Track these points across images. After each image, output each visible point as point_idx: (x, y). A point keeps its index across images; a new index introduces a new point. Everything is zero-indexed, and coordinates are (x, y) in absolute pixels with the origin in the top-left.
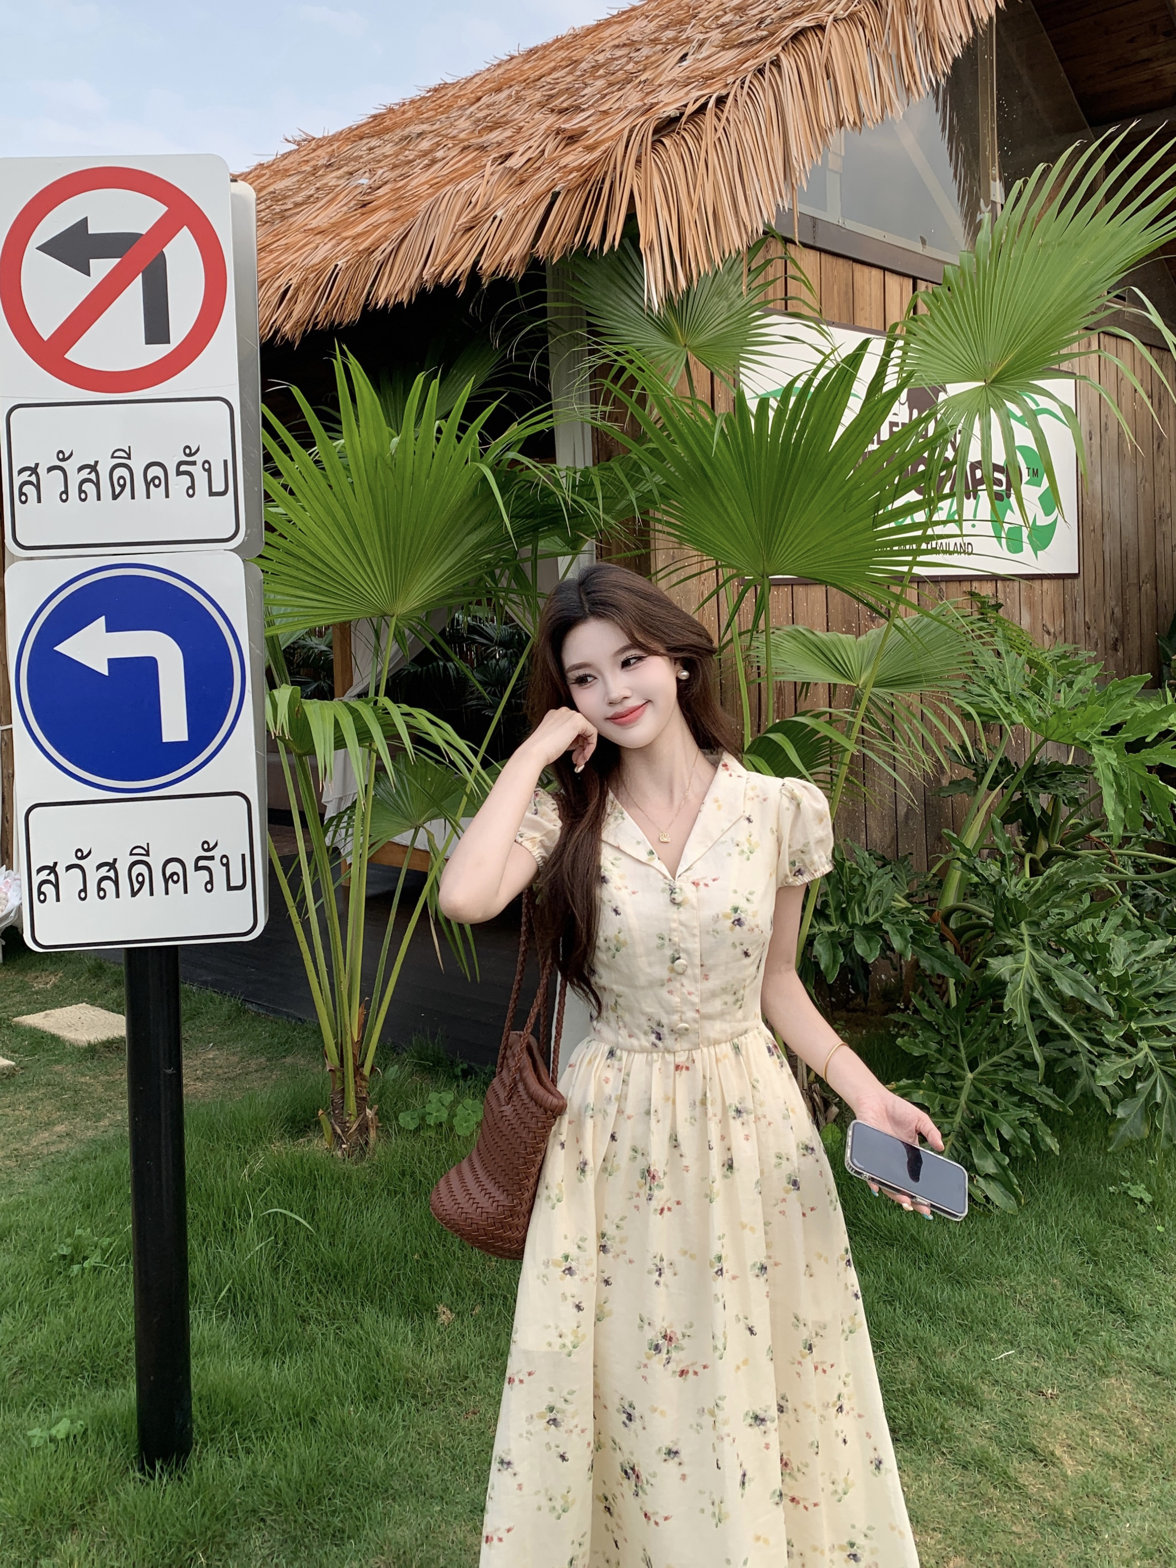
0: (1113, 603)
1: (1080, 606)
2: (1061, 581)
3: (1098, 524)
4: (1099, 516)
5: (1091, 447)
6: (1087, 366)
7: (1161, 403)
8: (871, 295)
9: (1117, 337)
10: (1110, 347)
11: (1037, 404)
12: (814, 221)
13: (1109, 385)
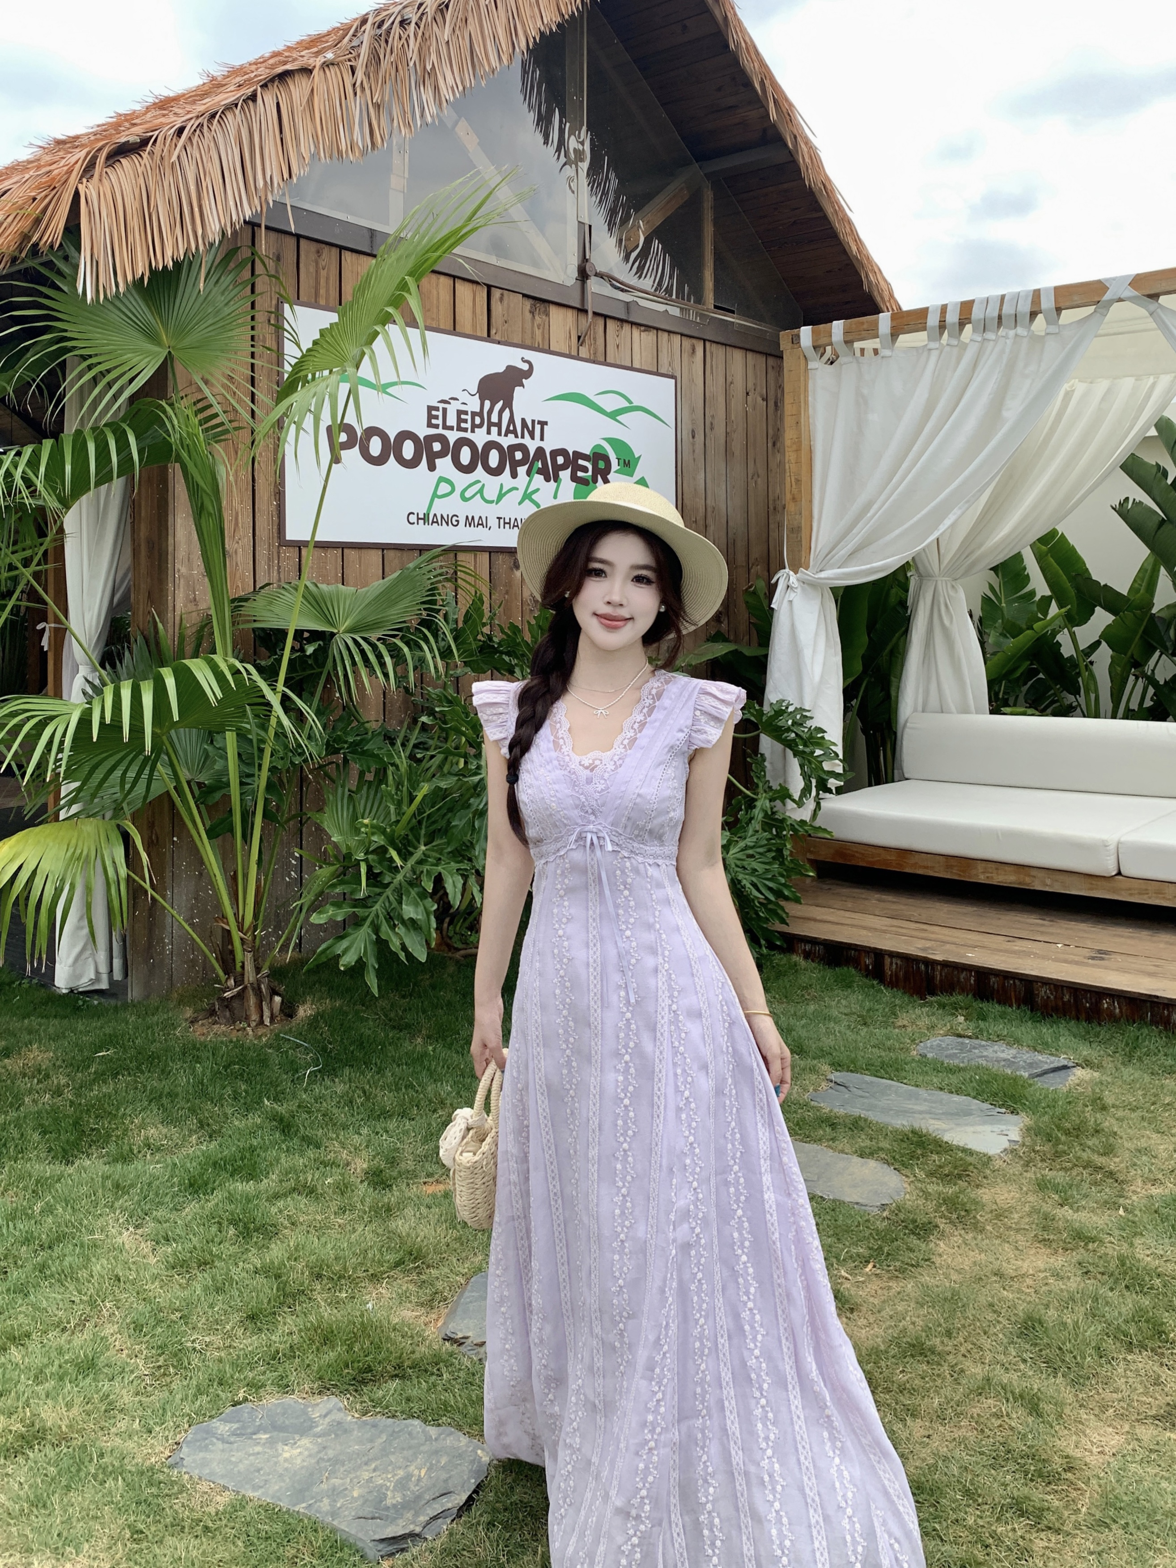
3: (701, 515)
5: (693, 444)
6: (690, 370)
7: (778, 405)
8: (438, 298)
9: (726, 345)
10: (718, 352)
11: (630, 402)
12: (372, 233)
13: (716, 387)
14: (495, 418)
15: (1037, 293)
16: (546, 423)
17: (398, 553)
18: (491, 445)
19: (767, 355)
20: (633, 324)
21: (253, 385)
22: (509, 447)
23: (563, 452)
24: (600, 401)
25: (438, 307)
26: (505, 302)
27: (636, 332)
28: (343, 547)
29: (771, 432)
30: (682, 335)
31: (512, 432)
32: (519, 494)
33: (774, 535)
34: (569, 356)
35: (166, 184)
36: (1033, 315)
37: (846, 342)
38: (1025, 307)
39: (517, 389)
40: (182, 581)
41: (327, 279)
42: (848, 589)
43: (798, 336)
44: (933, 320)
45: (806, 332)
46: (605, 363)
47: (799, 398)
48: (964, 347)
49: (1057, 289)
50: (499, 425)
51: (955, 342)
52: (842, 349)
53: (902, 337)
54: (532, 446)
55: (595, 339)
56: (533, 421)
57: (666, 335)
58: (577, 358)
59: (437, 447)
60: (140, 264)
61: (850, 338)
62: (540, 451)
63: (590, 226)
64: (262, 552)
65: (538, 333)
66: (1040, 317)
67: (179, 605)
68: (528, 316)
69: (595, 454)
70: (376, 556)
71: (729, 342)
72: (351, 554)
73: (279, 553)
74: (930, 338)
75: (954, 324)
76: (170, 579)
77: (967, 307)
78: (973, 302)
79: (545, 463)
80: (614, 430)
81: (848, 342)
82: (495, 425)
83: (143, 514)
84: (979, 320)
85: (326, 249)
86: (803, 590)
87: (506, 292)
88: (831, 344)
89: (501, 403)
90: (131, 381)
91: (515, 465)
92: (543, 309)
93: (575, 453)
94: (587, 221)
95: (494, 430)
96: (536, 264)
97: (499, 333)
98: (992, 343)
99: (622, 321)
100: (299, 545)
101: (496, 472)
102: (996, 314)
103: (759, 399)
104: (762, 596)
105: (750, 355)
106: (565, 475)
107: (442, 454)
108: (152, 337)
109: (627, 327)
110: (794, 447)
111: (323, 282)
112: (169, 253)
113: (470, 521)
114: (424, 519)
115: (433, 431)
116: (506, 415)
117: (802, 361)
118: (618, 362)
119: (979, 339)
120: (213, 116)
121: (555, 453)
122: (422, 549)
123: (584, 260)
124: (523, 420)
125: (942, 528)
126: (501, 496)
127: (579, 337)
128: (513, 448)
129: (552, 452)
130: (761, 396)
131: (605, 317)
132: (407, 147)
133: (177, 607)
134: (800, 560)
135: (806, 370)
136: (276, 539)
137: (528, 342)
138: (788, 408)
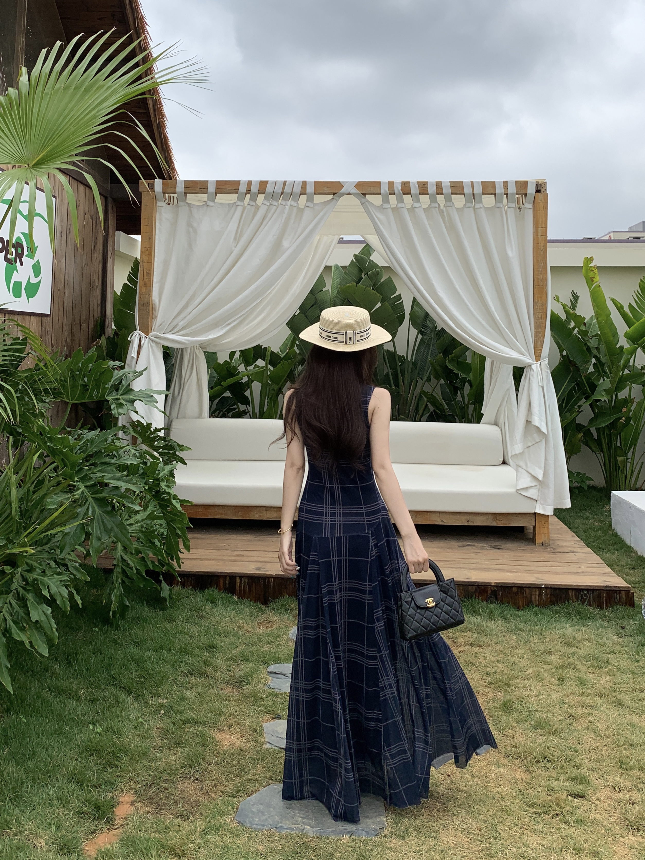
0: (67, 334)
1: (50, 334)
2: (41, 318)
3: (62, 286)
4: (63, 282)
5: (61, 241)
6: (62, 194)
7: (97, 223)
38: (298, 190)
43: (154, 184)
44: (242, 189)
48: (258, 208)
52: (181, 197)
77: (263, 184)
78: (267, 182)
98: (275, 207)
117: (155, 200)
119: (268, 204)
130: (91, 216)
134: (148, 326)
138: (143, 228)
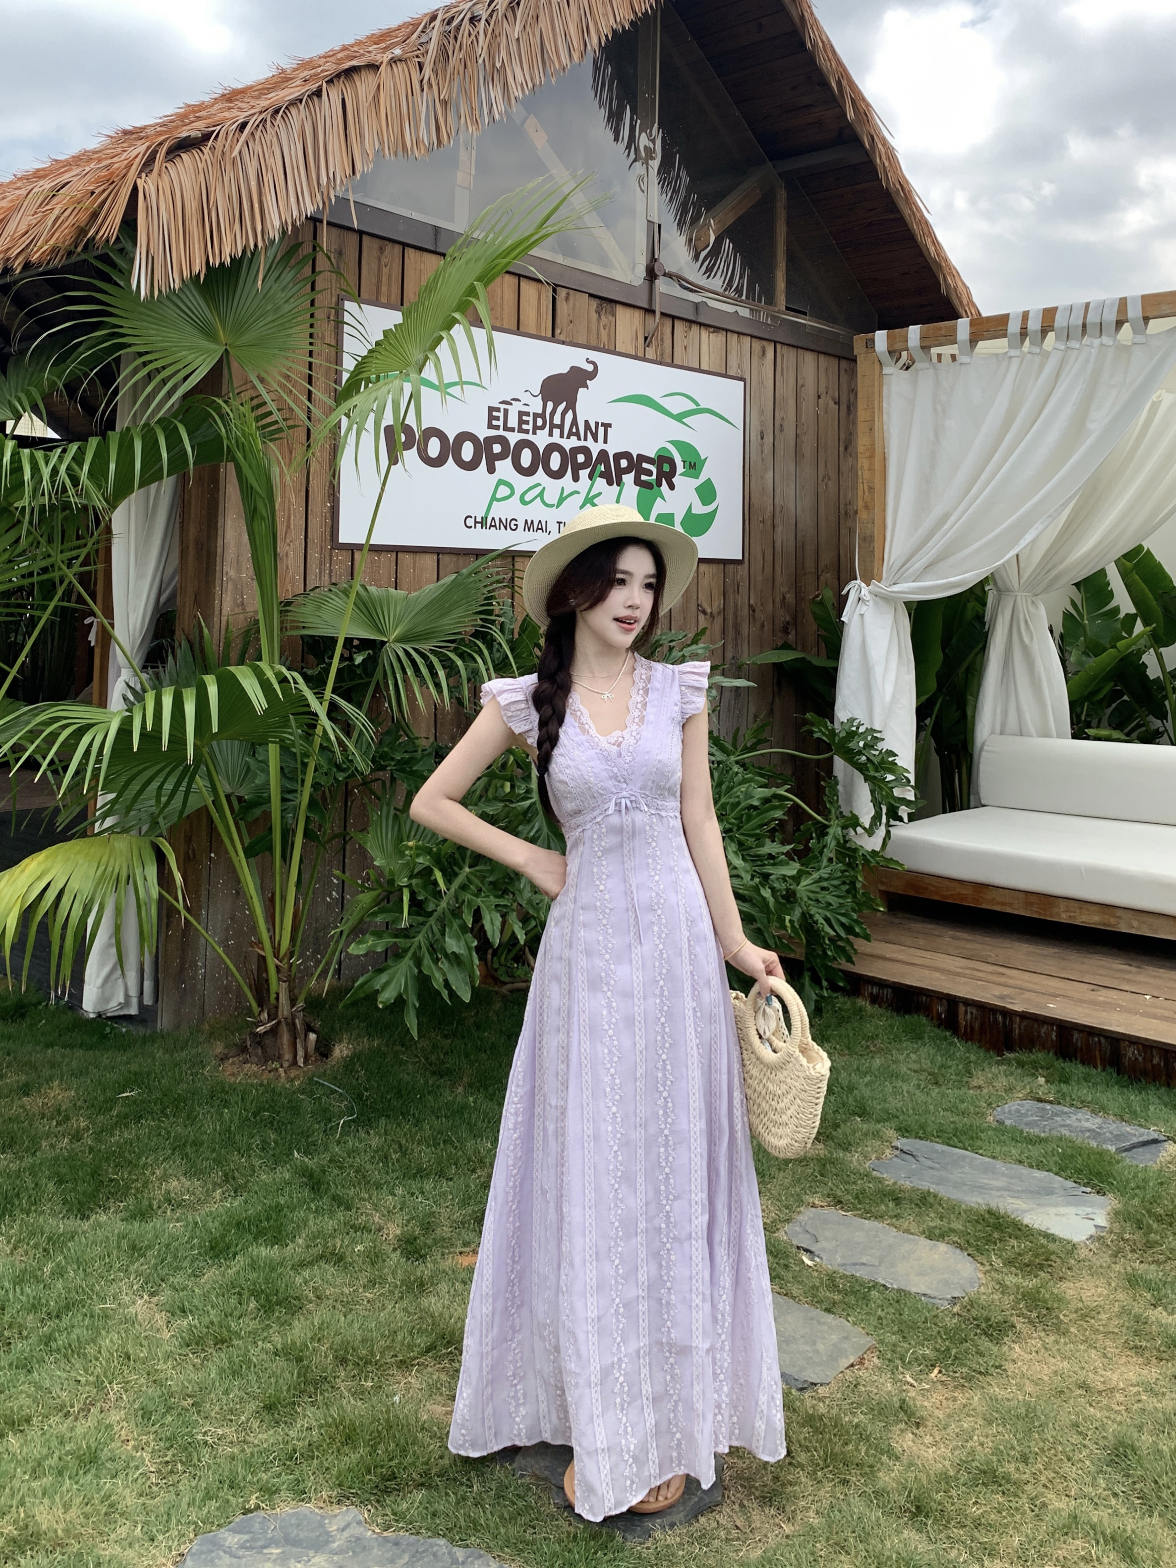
0: (784, 589)
1: (744, 589)
2: (722, 566)
3: (768, 514)
4: (770, 509)
5: (762, 446)
6: (760, 372)
7: (851, 408)
8: (502, 298)
9: (797, 347)
10: (789, 356)
11: (697, 404)
12: (437, 230)
13: (787, 390)
14: (557, 420)
15: (1123, 302)
16: (610, 425)
17: (454, 558)
18: (552, 447)
19: (840, 358)
20: (701, 325)
21: (310, 383)
22: (571, 449)
23: (627, 455)
24: (665, 403)
25: (502, 306)
26: (571, 301)
27: (705, 334)
28: (397, 550)
29: (842, 436)
30: (752, 336)
31: (574, 434)
32: (579, 499)
33: (845, 541)
34: (635, 357)
35: (226, 179)
36: (1119, 324)
37: (923, 348)
38: (1111, 316)
39: (581, 390)
40: (230, 584)
41: (390, 276)
42: (922, 604)
43: (873, 341)
44: (1014, 327)
45: (881, 337)
46: (672, 365)
47: (873, 404)
48: (1046, 355)
49: (1143, 297)
50: (561, 427)
51: (1037, 350)
52: (918, 354)
53: (981, 344)
54: (595, 449)
55: (662, 340)
56: (597, 424)
57: (736, 336)
58: (644, 359)
59: (497, 448)
60: (198, 261)
61: (927, 343)
62: (603, 454)
63: (660, 226)
64: (314, 555)
65: (604, 334)
66: (1126, 326)
67: (227, 609)
68: (594, 316)
69: (660, 457)
70: (430, 561)
71: (800, 344)
72: (405, 558)
73: (331, 556)
74: (1011, 346)
75: (1036, 331)
76: (218, 582)
77: (1049, 314)
78: (1056, 309)
79: (607, 466)
80: (680, 433)
81: (925, 348)
82: (557, 426)
83: (193, 515)
84: (1063, 328)
85: (389, 246)
86: (875, 602)
87: (572, 292)
88: (907, 349)
89: (564, 404)
90: (186, 378)
91: (577, 469)
92: (609, 309)
93: (638, 455)
94: (656, 221)
95: (556, 432)
96: (604, 261)
97: (564, 333)
98: (1075, 352)
99: (691, 322)
100: (352, 549)
101: (558, 475)
102: (1080, 322)
103: (831, 403)
104: (830, 607)
105: (822, 358)
106: (628, 479)
107: (502, 456)
108: (209, 333)
109: (695, 329)
110: (868, 454)
111: (384, 279)
112: (227, 250)
113: (529, 526)
114: (481, 523)
115: (493, 433)
116: (569, 416)
117: (877, 366)
118: (686, 364)
119: (1063, 347)
120: (277, 111)
121: (618, 456)
122: (478, 554)
123: (653, 259)
124: (587, 422)
125: (1023, 543)
126: (561, 500)
127: (646, 338)
128: (575, 451)
129: (615, 455)
130: (833, 399)
131: (673, 318)
132: (474, 144)
133: (224, 612)
134: (872, 572)
135: (881, 374)
136: (328, 542)
137: (593, 343)
138: (862, 414)
